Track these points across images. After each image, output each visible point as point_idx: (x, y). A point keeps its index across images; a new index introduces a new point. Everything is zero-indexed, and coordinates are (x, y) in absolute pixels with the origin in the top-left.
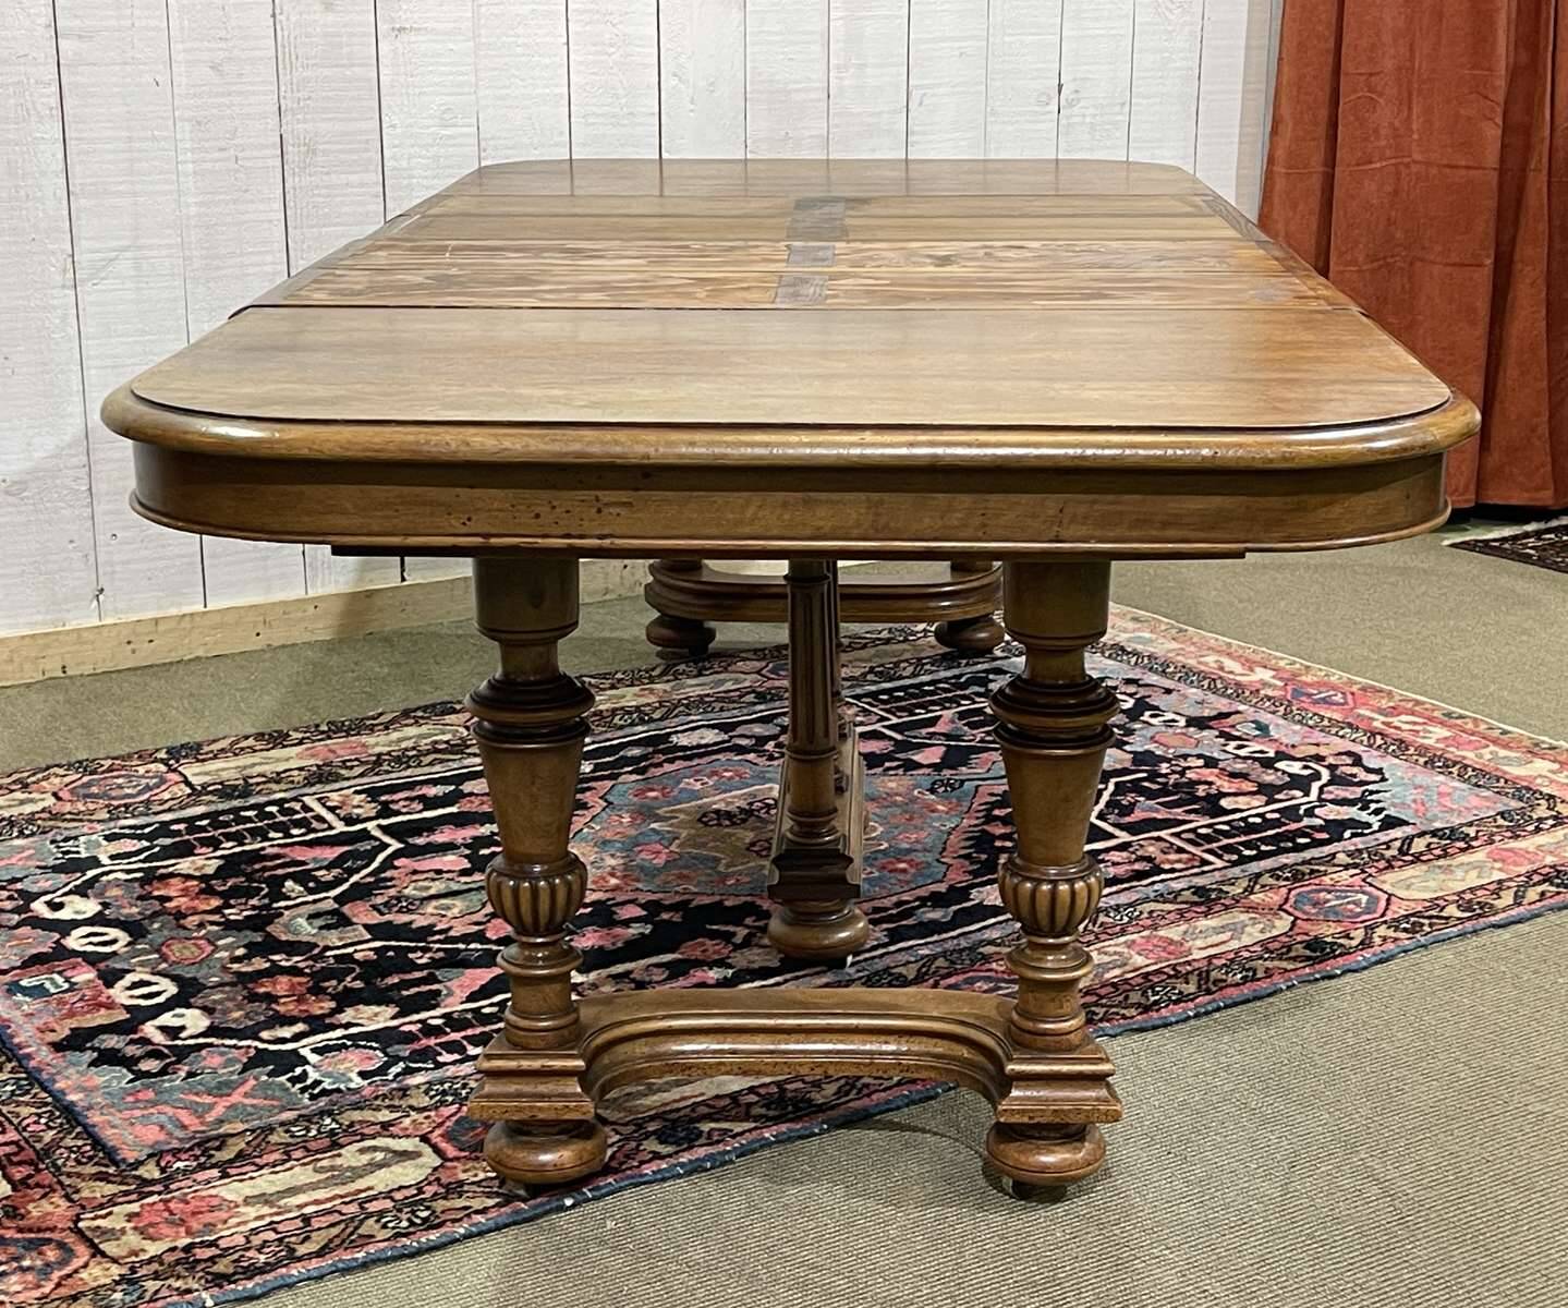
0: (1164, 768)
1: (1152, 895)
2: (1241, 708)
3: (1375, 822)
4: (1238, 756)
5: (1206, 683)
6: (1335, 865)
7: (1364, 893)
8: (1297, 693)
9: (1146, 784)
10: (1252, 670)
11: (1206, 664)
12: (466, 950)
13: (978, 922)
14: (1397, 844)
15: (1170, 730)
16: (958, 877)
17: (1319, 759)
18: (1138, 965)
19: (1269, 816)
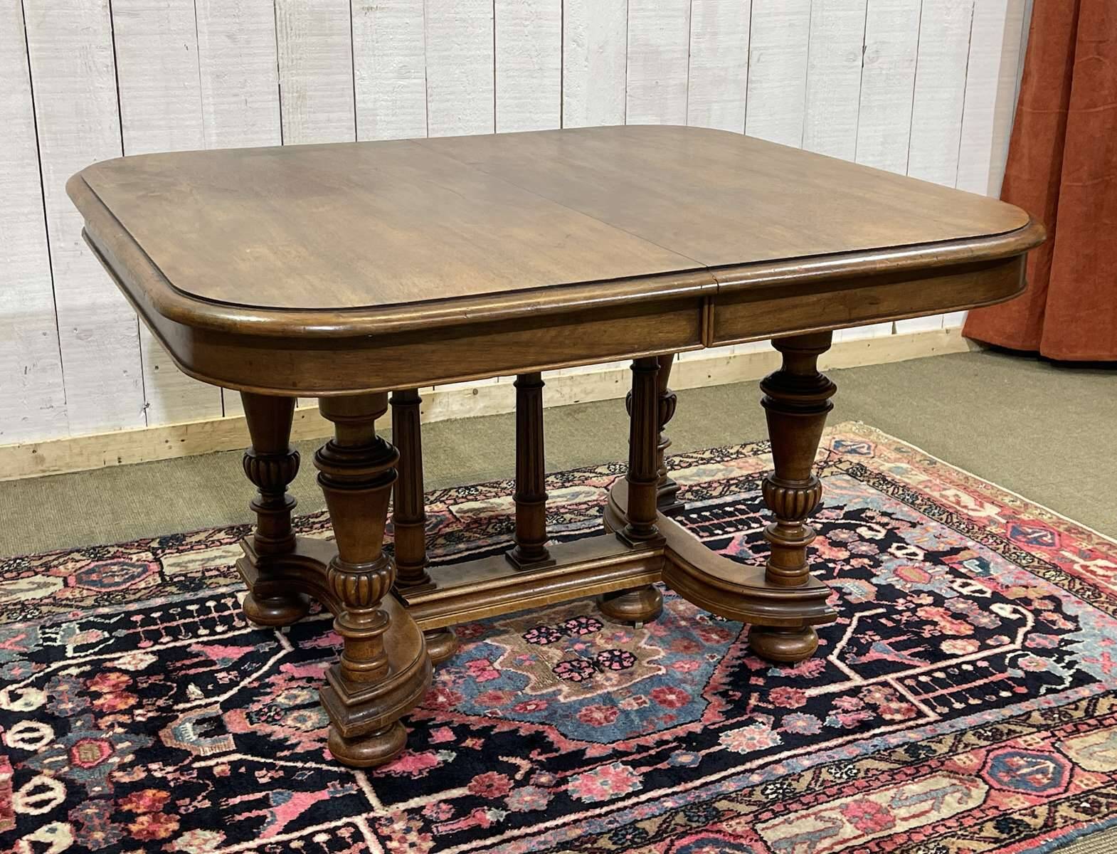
0: (900, 604)
1: (871, 750)
2: (970, 543)
3: (1067, 675)
4: (961, 595)
5: (944, 517)
6: (1030, 726)
7: (1052, 760)
8: (1016, 531)
9: (883, 621)
10: (982, 505)
11: (946, 497)
12: (303, 768)
13: (720, 771)
14: (1084, 704)
15: (910, 563)
16: (713, 717)
17: (1026, 602)
18: (846, 837)
19: (980, 664)
